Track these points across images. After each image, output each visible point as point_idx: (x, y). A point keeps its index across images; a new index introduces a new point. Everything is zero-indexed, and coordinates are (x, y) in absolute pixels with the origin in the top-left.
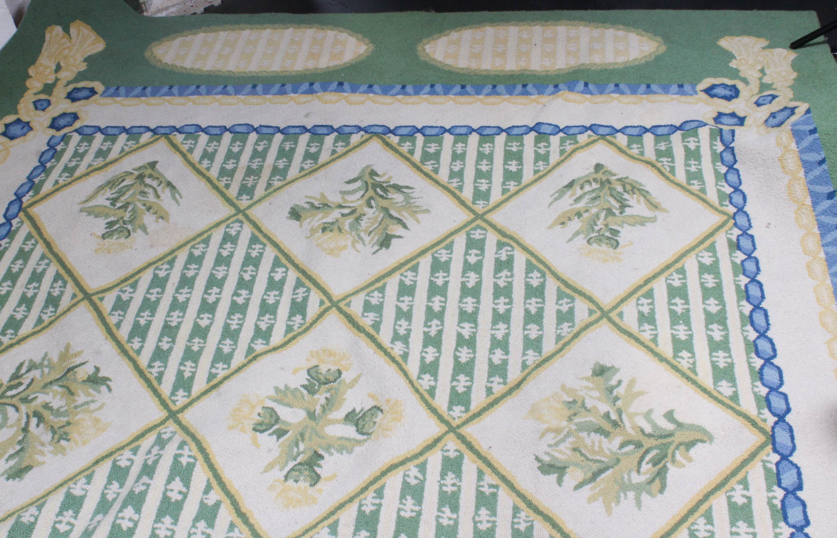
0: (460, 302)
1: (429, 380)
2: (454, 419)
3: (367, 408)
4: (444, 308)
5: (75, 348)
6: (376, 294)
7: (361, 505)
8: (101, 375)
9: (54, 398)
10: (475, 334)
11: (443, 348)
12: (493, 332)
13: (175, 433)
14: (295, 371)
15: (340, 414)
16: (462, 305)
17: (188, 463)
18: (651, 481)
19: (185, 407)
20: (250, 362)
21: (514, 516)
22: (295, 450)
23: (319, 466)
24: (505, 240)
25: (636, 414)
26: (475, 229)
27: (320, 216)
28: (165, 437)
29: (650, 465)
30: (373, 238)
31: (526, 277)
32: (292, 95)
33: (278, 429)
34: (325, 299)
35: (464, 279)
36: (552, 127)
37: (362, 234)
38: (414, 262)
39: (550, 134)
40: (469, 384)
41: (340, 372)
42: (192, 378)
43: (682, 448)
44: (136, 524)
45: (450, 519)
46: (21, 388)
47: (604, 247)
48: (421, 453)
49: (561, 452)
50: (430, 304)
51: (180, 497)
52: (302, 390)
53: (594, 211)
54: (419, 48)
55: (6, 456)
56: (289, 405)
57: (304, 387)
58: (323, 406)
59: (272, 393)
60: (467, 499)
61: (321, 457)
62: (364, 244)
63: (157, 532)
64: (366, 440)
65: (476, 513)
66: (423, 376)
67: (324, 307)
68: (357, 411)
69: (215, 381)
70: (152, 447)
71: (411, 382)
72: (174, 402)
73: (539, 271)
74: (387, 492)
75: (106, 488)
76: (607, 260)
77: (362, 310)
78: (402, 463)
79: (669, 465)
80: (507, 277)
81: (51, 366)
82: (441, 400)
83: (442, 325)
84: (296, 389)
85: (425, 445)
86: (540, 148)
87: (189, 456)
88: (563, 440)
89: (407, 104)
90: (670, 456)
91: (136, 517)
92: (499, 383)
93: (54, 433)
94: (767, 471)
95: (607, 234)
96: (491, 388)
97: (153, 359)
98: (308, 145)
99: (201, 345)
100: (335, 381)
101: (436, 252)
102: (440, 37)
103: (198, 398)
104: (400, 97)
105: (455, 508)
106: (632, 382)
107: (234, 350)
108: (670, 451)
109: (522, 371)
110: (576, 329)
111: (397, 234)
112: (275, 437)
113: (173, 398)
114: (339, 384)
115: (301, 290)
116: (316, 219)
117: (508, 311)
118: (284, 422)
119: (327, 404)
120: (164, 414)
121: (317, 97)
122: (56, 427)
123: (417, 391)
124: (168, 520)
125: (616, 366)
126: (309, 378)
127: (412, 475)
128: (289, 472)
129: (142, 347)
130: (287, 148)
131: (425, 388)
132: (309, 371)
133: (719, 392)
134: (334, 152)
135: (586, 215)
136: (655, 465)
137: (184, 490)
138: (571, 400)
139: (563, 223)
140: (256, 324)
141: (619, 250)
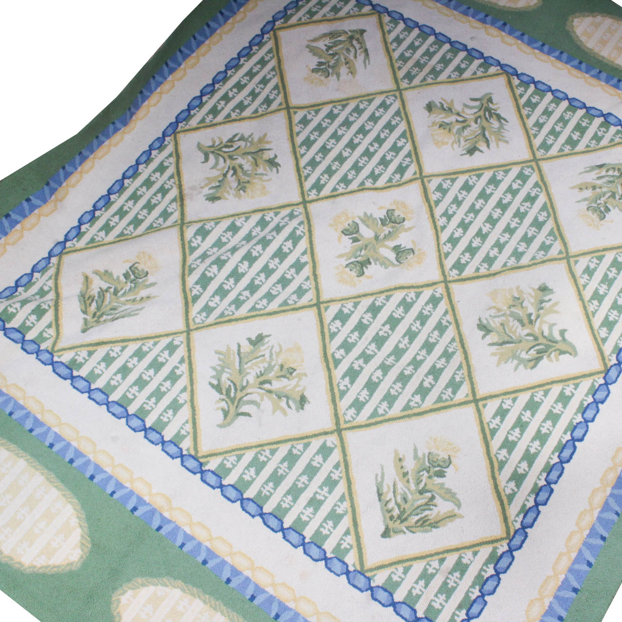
0: (493, 209)
1: (449, 248)
2: (450, 276)
3: (408, 247)
4: (482, 209)
5: (268, 139)
6: (449, 182)
7: (375, 300)
8: (276, 161)
9: (246, 163)
10: (490, 232)
11: (468, 233)
12: (500, 237)
13: (301, 213)
14: (381, 208)
15: (392, 244)
16: (493, 212)
17: (300, 235)
18: (530, 361)
19: (313, 201)
20: (359, 191)
21: (450, 343)
22: (359, 253)
23: (367, 268)
24: (540, 183)
25: (546, 322)
26: (528, 167)
27: (443, 116)
28: (295, 213)
29: (535, 352)
30: (466, 145)
31: (538, 213)
32: (471, 18)
33: (356, 237)
34: (418, 172)
35: (503, 197)
36: (617, 120)
37: (462, 139)
38: (481, 172)
39: (612, 124)
40: (469, 260)
41: (404, 220)
42: (324, 185)
43: (558, 352)
44: (260, 255)
45: (417, 328)
46: (231, 149)
47: (595, 217)
48: (422, 287)
49: (494, 322)
50: (475, 202)
51: (288, 251)
52: (379, 220)
53: (604, 190)
54: (570, 19)
55: (210, 186)
56: (368, 226)
57: (381, 220)
58: (385, 235)
59: (362, 215)
60: (432, 323)
61: (370, 263)
62: (459, 146)
63: (269, 264)
64: (397, 265)
65: (432, 332)
66: (447, 244)
67: (415, 177)
68: (402, 247)
69: (335, 193)
70: (286, 216)
71: (438, 245)
72: (308, 195)
73: (548, 213)
74: (392, 299)
75: (253, 228)
76: (591, 225)
77: (434, 188)
78: (409, 287)
79: (545, 357)
80: (527, 207)
81: (251, 143)
82: (449, 263)
83: (475, 219)
84: (376, 219)
85: (427, 283)
86: (600, 131)
87: (302, 231)
88: (498, 316)
89: (539, 59)
90: (548, 352)
91: (261, 252)
92: (485, 268)
93: (239, 184)
94: (593, 385)
95: (602, 209)
96: (479, 268)
97: (308, 164)
98: (462, 61)
99: (338, 167)
100: (399, 224)
101: (497, 171)
102: (588, 16)
103: (322, 199)
104: (537, 51)
105: (423, 324)
106: (556, 304)
107: (354, 179)
108: (550, 350)
109: (502, 267)
110: (545, 258)
111: (481, 149)
112: (351, 241)
113: (309, 192)
114: (400, 226)
115: (408, 159)
116: (440, 116)
117: (516, 228)
118: (360, 235)
119: (388, 235)
120: (300, 200)
121: (486, 28)
122: (241, 181)
123: (439, 251)
124: (277, 260)
125: (554, 290)
126: (386, 215)
127: (410, 297)
128: (349, 263)
129: (305, 153)
130: (448, 58)
131: (444, 251)
132: (388, 211)
133: (599, 333)
134: (475, 73)
135: (598, 190)
136: (538, 353)
137: (292, 248)
138: (517, 296)
139: (581, 189)
140: (373, 169)
141: (602, 222)
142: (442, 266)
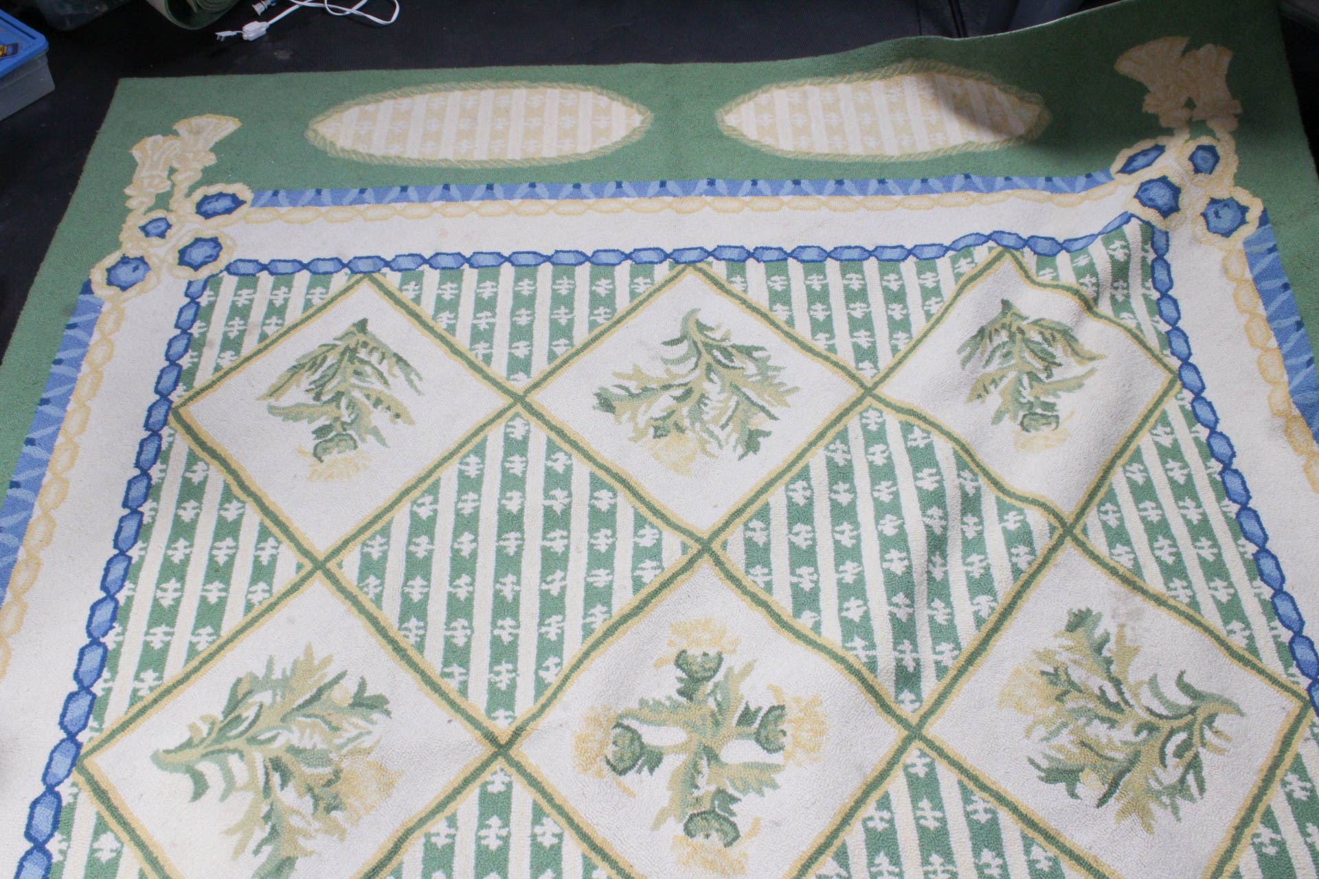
1: (544, 834)
2: (502, 770)
3: (632, 774)
7: (609, 612)
8: (1062, 786)
9: (1110, 739)
13: (898, 700)
14: (756, 828)
15: (671, 764)
17: (852, 641)
18: (249, 693)
19: (901, 750)
20: (835, 834)
21: (423, 637)
22: (719, 697)
23: (680, 680)
25: (245, 788)
28: (907, 693)
29: (244, 715)
33: (750, 724)
40: (483, 833)
41: (689, 833)
42: (915, 799)
43: (196, 741)
44: (883, 560)
45: (502, 627)
46: (1171, 749)
48: (544, 707)
49: (356, 726)
51: (846, 606)
52: (737, 794)
55: (1113, 639)
56: (748, 766)
57: (734, 800)
58: (699, 772)
59: (778, 778)
60: (481, 655)
61: (681, 693)
63: (856, 565)
64: (623, 717)
65: (469, 638)
66: (555, 841)
68: (646, 769)
69: (876, 795)
70: (917, 671)
71: (570, 821)
72: (923, 755)
74: (580, 633)
75: (951, 614)
78: (566, 680)
79: (221, 717)
82: (523, 799)
84: (745, 791)
87: (855, 649)
88: (350, 740)
90: (216, 729)
91: (886, 565)
92: (438, 834)
93: (1071, 683)
94: (100, 719)
96: (449, 826)
97: (995, 827)
99: (930, 868)
100: (691, 818)
103: (890, 766)
105: (496, 641)
106: (239, 850)
108: (214, 735)
109: (401, 864)
112: (753, 708)
113: (928, 760)
114: (684, 813)
118: (748, 736)
119: (693, 778)
120: (929, 733)
122: (1074, 693)
123: (560, 810)
124: (849, 579)
126: (732, 819)
127: (553, 668)
128: (719, 665)
129: (1027, 851)
131: (549, 819)
132: (737, 834)
133: (118, 838)
136: (239, 717)
137: (845, 614)
138: (334, 813)
142: (534, 782)
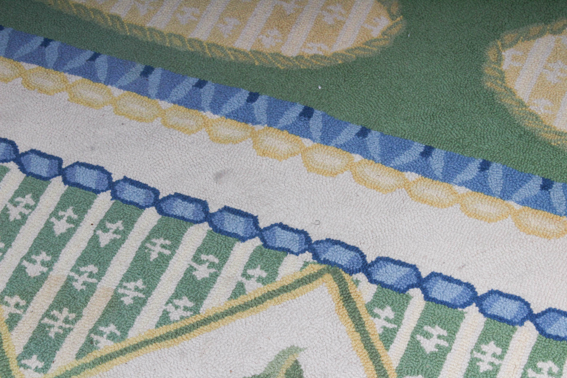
32: (208, 114)
54: (491, 54)
89: (421, 200)
98: (196, 259)
102: (541, 34)
104: (412, 176)
121: (254, 136)
130: (154, 256)
134: (240, 289)
